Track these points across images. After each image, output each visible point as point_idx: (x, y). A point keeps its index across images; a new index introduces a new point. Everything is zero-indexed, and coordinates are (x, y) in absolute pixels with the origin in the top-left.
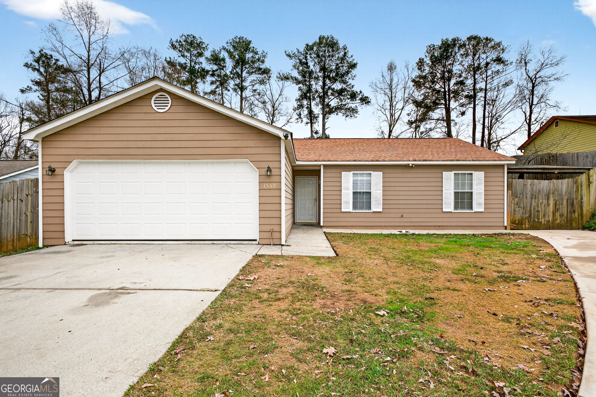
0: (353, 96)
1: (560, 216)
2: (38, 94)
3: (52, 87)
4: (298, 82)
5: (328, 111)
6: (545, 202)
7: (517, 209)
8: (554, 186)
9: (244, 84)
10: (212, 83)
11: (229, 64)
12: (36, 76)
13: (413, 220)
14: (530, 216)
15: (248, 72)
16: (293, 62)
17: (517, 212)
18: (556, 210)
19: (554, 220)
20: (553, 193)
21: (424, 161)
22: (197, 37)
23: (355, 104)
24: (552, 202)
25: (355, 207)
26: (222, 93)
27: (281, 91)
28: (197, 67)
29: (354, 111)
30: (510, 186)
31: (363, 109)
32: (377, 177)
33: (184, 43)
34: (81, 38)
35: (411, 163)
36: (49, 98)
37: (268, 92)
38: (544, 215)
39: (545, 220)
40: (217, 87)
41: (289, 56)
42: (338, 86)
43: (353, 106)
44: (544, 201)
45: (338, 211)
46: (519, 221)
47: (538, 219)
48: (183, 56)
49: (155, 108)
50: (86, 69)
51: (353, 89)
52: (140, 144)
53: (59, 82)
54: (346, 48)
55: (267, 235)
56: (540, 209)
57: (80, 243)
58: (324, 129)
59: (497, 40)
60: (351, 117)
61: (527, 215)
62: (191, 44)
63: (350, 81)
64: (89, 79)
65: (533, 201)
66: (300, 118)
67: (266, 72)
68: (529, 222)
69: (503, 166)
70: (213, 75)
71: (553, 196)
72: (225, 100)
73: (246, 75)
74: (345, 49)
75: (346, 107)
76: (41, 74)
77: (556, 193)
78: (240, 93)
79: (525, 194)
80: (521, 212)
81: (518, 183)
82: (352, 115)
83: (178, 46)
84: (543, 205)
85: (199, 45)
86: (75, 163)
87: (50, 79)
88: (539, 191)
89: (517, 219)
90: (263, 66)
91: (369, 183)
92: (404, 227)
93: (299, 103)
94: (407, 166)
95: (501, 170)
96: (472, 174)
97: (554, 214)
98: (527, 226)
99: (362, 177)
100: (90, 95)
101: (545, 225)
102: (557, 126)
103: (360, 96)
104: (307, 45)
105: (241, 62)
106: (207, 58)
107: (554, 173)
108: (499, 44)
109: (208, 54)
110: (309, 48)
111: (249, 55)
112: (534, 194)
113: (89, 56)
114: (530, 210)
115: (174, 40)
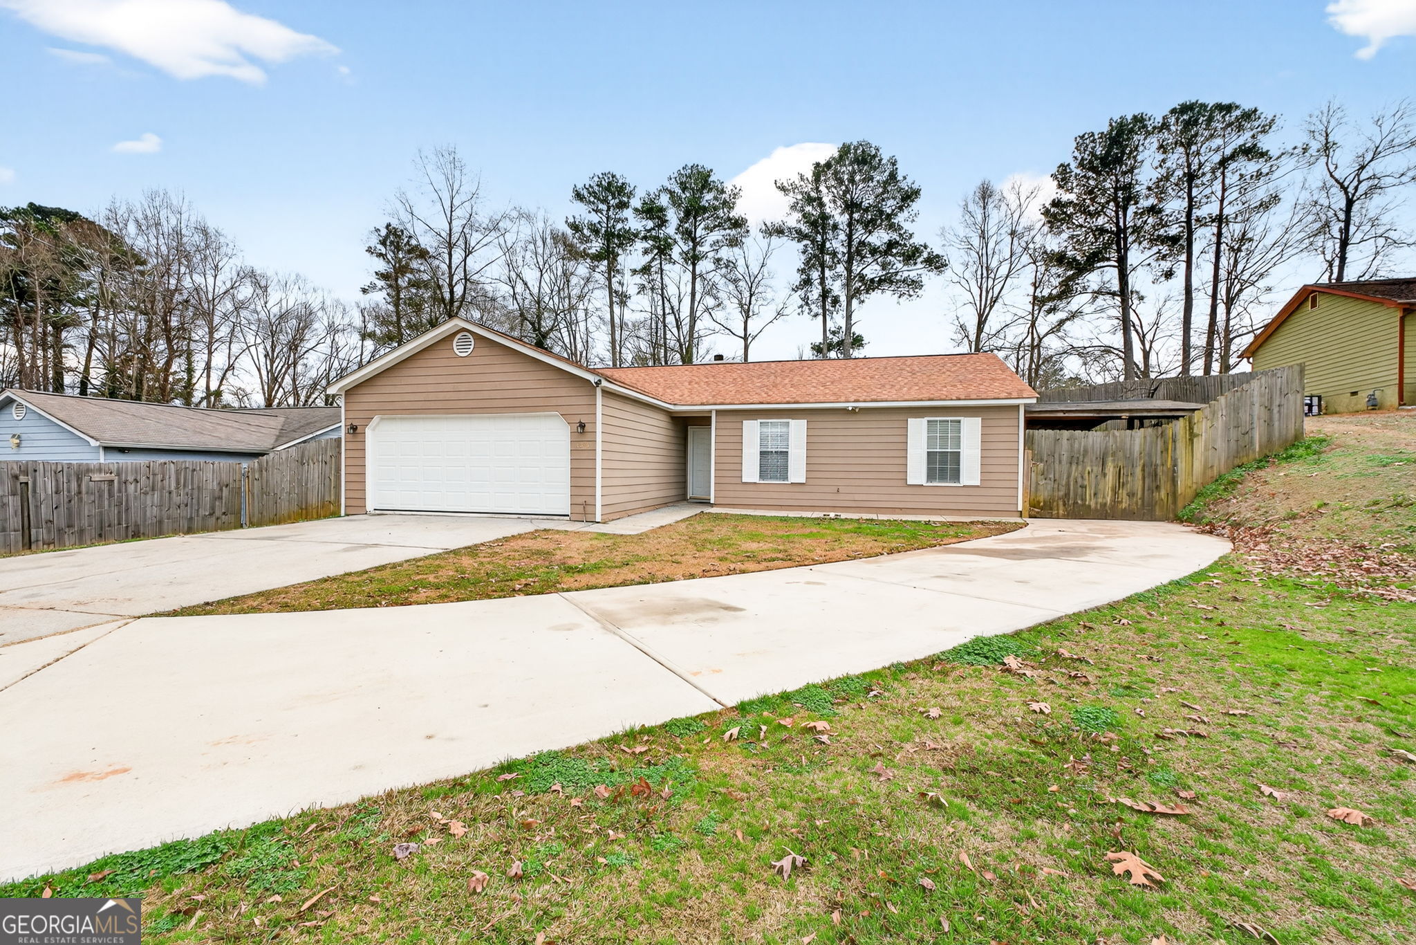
0: (911, 256)
1: (1128, 495)
2: (384, 294)
3: (403, 282)
4: (801, 236)
5: (861, 287)
6: (1097, 469)
7: (1041, 483)
8: (1116, 442)
9: (699, 248)
10: (646, 252)
11: (673, 216)
12: (382, 266)
13: (857, 497)
14: (1067, 495)
15: (706, 228)
16: (791, 199)
17: (1041, 488)
18: (1120, 484)
19: (1115, 502)
20: (1114, 454)
21: (872, 401)
22: (618, 177)
23: (915, 271)
24: (1110, 469)
25: (763, 475)
26: (662, 270)
27: (766, 257)
28: (619, 226)
29: (915, 284)
30: (1029, 442)
31: (930, 279)
32: (798, 430)
33: (596, 188)
34: (440, 204)
35: (850, 406)
36: (399, 298)
37: (741, 263)
38: (1095, 494)
39: (1096, 503)
40: (653, 259)
41: (782, 189)
42: (879, 238)
43: (913, 275)
44: (1095, 469)
45: (738, 481)
46: (1044, 502)
47: (1084, 500)
48: (596, 211)
49: (457, 352)
50: (446, 251)
51: (911, 241)
52: (441, 396)
53: (412, 271)
54: (896, 161)
55: (580, 509)
56: (1086, 483)
57: (381, 512)
58: (849, 325)
59: (1247, 106)
60: (910, 296)
61: (1061, 493)
62: (608, 188)
63: (907, 226)
64: (450, 267)
65: (1074, 467)
66: (807, 304)
67: (738, 223)
68: (1064, 505)
69: (1018, 407)
70: (645, 238)
71: (1114, 460)
72: (666, 279)
73: (704, 232)
74: (894, 164)
75: (898, 278)
76: (389, 262)
77: (1120, 454)
78: (690, 268)
79: (1057, 456)
80: (1049, 487)
81: (1044, 436)
82: (912, 293)
83: (586, 194)
84: (1093, 476)
85: (621, 189)
86: (376, 419)
87: (401, 270)
88: (1086, 451)
89: (1041, 499)
90: (735, 214)
91: (785, 438)
92: (834, 508)
93: (804, 277)
94: (845, 411)
95: (1014, 415)
96: (959, 422)
97: (1115, 492)
98: (1061, 512)
99: (775, 427)
100: (452, 292)
101: (1096, 509)
102: (1314, 305)
103: (925, 255)
104: (818, 165)
105: (693, 211)
106: (636, 210)
107: (1119, 418)
108: (1249, 116)
109: (636, 202)
110: (820, 171)
111: (708, 197)
112: (1076, 456)
113: (450, 230)
114: (1068, 485)
115: (580, 186)
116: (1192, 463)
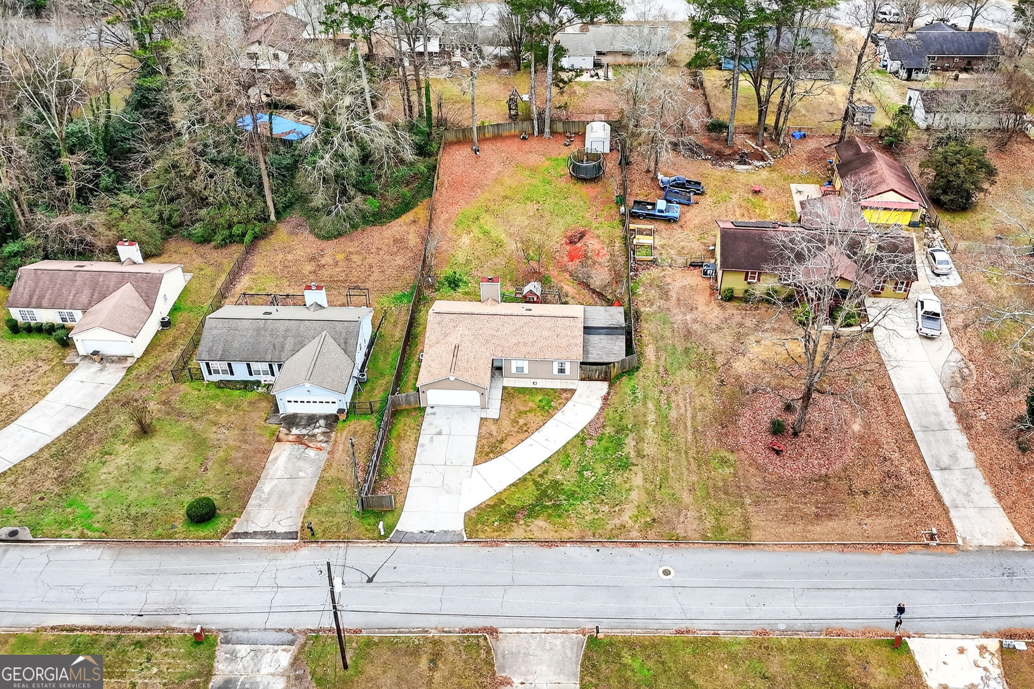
1: (601, 377)
13: (541, 377)
14: (588, 377)
25: (517, 371)
45: (510, 373)
46: (584, 378)
56: (592, 375)
65: (590, 372)
79: (586, 370)
80: (584, 375)
96: (565, 363)
97: (598, 376)
98: (587, 380)
116: (614, 372)
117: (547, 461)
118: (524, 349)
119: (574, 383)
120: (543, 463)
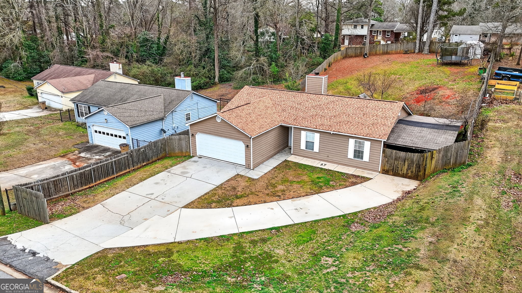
1: (411, 172)
6: (403, 163)
8: (409, 155)
13: (333, 159)
14: (393, 169)
17: (386, 166)
18: (409, 168)
19: (407, 173)
21: (338, 132)
24: (406, 164)
30: (384, 151)
32: (317, 137)
35: (332, 132)
38: (401, 170)
39: (401, 173)
45: (299, 148)
47: (398, 171)
49: (217, 120)
52: (214, 131)
55: (248, 165)
56: (399, 167)
57: (200, 156)
65: (396, 161)
71: (408, 162)
77: (410, 160)
79: (391, 157)
81: (388, 151)
84: (401, 165)
86: (198, 133)
88: (400, 157)
89: (386, 169)
91: (313, 138)
92: (327, 161)
95: (380, 143)
96: (364, 143)
97: (407, 170)
99: (310, 134)
112: (397, 158)
114: (394, 166)
116: (431, 165)
117: (278, 229)
118: (319, 121)
119: (372, 174)
120: (271, 229)
